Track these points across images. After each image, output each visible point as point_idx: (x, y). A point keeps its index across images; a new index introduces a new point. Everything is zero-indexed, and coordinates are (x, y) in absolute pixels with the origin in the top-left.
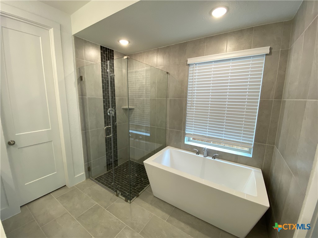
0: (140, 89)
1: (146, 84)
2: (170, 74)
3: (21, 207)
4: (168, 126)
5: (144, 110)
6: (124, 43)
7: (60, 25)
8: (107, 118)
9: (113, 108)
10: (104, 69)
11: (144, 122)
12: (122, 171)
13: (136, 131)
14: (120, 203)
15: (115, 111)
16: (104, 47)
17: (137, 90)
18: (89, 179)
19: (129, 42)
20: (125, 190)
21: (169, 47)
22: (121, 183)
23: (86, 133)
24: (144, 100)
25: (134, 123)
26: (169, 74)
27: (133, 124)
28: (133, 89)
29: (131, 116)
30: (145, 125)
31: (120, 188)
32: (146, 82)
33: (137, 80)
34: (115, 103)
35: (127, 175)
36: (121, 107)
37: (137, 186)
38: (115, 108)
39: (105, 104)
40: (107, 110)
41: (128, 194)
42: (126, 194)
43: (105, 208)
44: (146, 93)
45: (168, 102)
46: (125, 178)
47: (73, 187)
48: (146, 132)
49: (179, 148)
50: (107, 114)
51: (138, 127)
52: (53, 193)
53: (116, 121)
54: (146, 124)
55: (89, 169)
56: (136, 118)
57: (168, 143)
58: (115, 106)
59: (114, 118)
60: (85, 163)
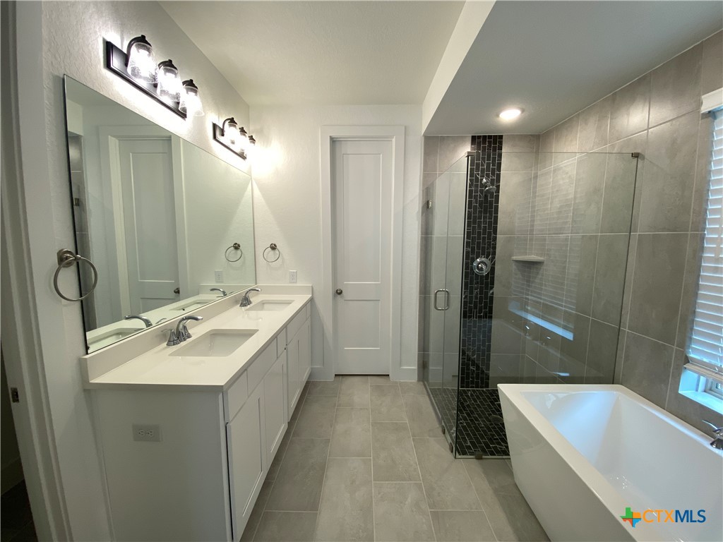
0: (560, 212)
1: (575, 198)
2: (646, 157)
3: (336, 375)
4: (627, 319)
5: (564, 268)
6: (510, 116)
7: (405, 127)
8: (472, 278)
9: (487, 258)
10: (477, 178)
11: (562, 301)
12: (491, 402)
13: (543, 318)
14: (440, 446)
15: (494, 264)
16: (479, 137)
17: (555, 216)
18: (422, 383)
19: (523, 111)
20: (468, 435)
21: (644, 78)
22: (471, 420)
23: (425, 298)
24: (566, 240)
25: (541, 299)
26: (643, 158)
27: (539, 300)
28: (546, 212)
29: (536, 281)
30: (563, 308)
31: (463, 427)
32: (576, 192)
33: (557, 191)
34: (494, 248)
35: (496, 414)
36: (511, 255)
37: (499, 444)
38: (494, 258)
39: (470, 250)
40: (473, 260)
41: (469, 444)
42: (465, 441)
43: (414, 436)
44: (574, 221)
45: (634, 243)
46: (487, 418)
47: (396, 383)
48: (565, 328)
49: (659, 402)
50: (472, 269)
51: (547, 312)
52: (371, 377)
53: (492, 288)
54: (565, 307)
55: (423, 365)
56: (546, 286)
57: (623, 375)
58: (494, 253)
59: (489, 280)
60: (419, 351)
